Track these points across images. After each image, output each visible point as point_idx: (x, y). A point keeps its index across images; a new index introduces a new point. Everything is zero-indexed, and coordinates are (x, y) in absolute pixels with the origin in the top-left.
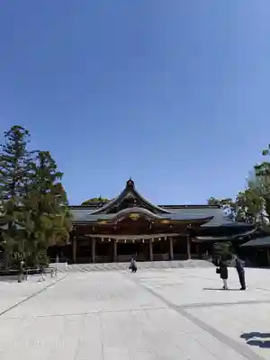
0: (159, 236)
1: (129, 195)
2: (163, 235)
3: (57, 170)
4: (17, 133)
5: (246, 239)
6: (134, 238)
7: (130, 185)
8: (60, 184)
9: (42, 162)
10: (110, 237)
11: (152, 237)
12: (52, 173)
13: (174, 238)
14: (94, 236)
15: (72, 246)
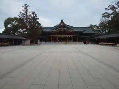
0: (69, 36)
1: (62, 24)
2: (70, 36)
3: (37, 17)
4: (26, 6)
5: (94, 37)
6: (62, 36)
7: (62, 21)
8: (38, 21)
9: (33, 15)
10: (56, 36)
11: (67, 36)
12: (36, 18)
13: (74, 36)
14: (52, 36)
15: (46, 38)
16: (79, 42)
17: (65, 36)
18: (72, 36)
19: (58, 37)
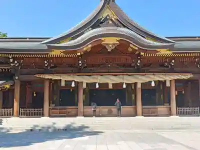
14: (47, 77)
15: (11, 90)
19: (87, 84)
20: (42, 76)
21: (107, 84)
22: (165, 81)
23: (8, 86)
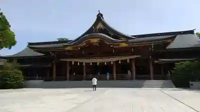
1: (100, 26)
6: (98, 61)
10: (79, 60)
13: (136, 59)
14: (68, 60)
16: (155, 79)
17: (106, 60)
18: (130, 60)
19: (86, 63)
20: (65, 60)
21: (96, 63)
22: (126, 60)
23: (49, 66)
